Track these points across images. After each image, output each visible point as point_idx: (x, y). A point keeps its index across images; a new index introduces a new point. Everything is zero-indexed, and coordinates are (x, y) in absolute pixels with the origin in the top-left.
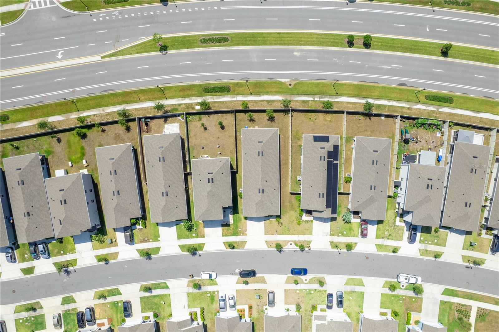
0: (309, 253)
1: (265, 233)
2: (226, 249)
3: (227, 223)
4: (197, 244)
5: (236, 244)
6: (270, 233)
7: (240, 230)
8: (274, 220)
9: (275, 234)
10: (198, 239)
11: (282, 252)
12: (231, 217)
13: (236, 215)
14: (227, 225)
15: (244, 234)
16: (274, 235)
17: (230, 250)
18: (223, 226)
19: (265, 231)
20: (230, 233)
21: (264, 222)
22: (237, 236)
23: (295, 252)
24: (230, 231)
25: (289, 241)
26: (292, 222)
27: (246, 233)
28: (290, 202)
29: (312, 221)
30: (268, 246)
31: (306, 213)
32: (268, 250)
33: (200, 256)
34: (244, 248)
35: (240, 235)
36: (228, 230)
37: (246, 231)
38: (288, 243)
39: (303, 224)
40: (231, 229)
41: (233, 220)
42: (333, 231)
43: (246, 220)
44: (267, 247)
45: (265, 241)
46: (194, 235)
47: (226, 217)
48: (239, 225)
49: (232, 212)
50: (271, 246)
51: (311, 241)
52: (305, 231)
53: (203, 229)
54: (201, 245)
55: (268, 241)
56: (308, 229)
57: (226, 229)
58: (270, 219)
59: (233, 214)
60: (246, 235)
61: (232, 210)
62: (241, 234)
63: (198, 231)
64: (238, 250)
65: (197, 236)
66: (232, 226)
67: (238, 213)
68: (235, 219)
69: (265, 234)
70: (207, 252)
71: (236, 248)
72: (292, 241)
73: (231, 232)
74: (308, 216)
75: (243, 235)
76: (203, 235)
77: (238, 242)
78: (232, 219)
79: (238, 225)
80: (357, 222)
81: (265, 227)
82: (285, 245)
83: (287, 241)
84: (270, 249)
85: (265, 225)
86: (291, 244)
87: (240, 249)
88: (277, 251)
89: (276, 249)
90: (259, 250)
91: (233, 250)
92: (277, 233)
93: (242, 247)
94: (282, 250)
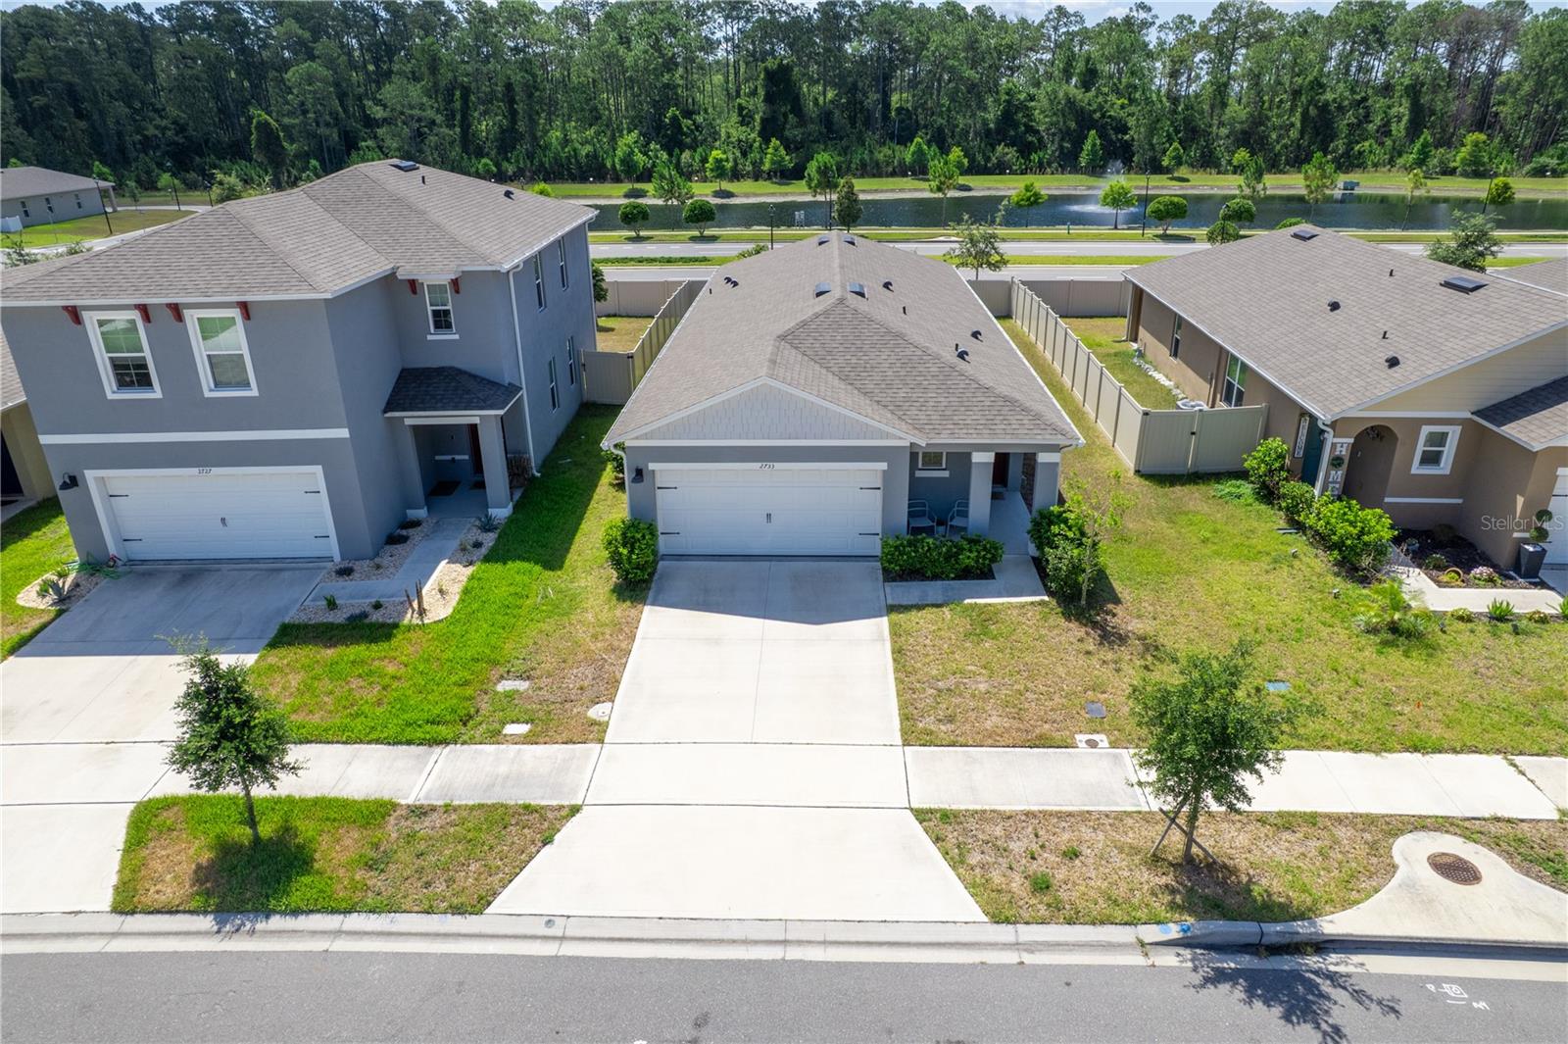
1: (906, 718)
3: (357, 617)
5: (351, 837)
6: (993, 721)
7: (508, 685)
8: (1021, 606)
9: (1081, 738)
11: (1345, 1012)
12: (448, 579)
13: (523, 573)
14: (359, 630)
15: (560, 724)
16: (1067, 743)
17: (184, 935)
18: (290, 636)
19: (905, 704)
20: (343, 701)
21: (884, 622)
22: (436, 741)
24: (358, 683)
25: (1384, 825)
27: (598, 711)
30: (979, 887)
32: (1010, 958)
34: (478, 907)
35: (495, 736)
36: (340, 677)
37: (605, 695)
38: (1378, 850)
40: (392, 667)
43: (644, 603)
44: (965, 907)
45: (922, 815)
47: (389, 576)
48: (527, 642)
49: (484, 550)
50: (1041, 885)
55: (982, 816)
57: (306, 669)
58: (969, 601)
59: (495, 558)
60: (595, 732)
61: (489, 537)
62: (517, 729)
64: (340, 945)
66: (408, 647)
67: (554, 564)
69: (914, 734)
71: (325, 904)
72: (1446, 825)
73: (371, 693)
74: (1467, 582)
75: (529, 739)
77: (420, 812)
78: (457, 588)
79: (510, 645)
81: (904, 668)
82: (1346, 883)
83: (1339, 819)
84: (1031, 947)
85: (898, 652)
86: (1458, 871)
87: (394, 928)
88: (1228, 997)
89: (1187, 953)
90: (794, 954)
91: (248, 925)
92: (1108, 733)
93: (440, 887)
94: (1332, 977)
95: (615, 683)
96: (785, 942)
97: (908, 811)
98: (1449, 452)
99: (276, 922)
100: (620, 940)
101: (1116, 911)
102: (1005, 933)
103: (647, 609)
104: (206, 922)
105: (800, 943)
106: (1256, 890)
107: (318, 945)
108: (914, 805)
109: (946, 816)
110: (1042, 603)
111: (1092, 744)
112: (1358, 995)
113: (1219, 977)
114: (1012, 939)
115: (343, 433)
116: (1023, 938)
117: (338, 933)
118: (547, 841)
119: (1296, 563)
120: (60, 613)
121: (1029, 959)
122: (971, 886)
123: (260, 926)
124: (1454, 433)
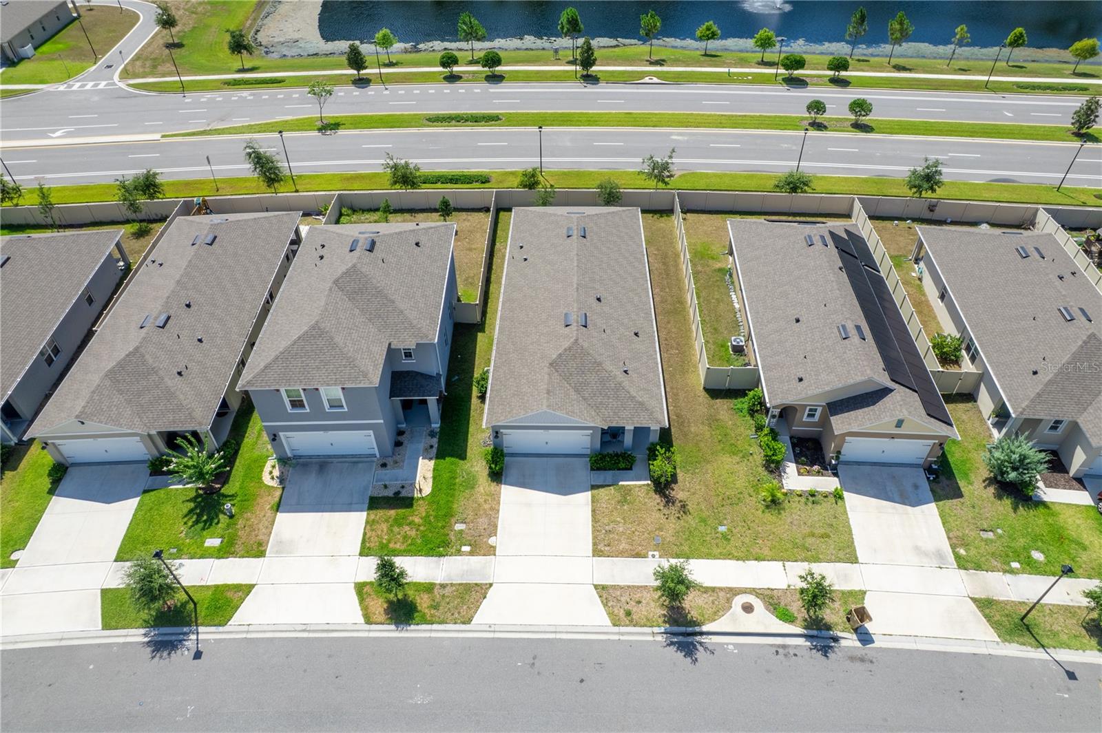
0: (868, 665)
1: (595, 544)
2: (362, 620)
3: (397, 493)
4: (208, 587)
5: (425, 596)
6: (623, 546)
7: (459, 527)
8: (640, 486)
9: (650, 553)
10: (231, 561)
11: (701, 654)
12: (425, 469)
13: (452, 464)
14: (401, 500)
15: (480, 547)
16: (645, 556)
17: (388, 631)
18: (375, 503)
19: (594, 538)
20: (405, 537)
21: (588, 494)
22: (441, 555)
23: (781, 657)
24: (407, 528)
25: (734, 592)
26: (735, 500)
27: (492, 541)
28: (712, 421)
29: (838, 497)
30: (611, 614)
31: (797, 462)
32: (616, 637)
33: (198, 655)
34: (469, 621)
35: (459, 553)
36: (400, 525)
37: (493, 533)
38: (729, 601)
39: (795, 510)
40: (417, 520)
41: (430, 481)
42: (966, 545)
43: (501, 483)
44: (606, 621)
45: (596, 587)
46: (213, 542)
47: (402, 468)
48: (461, 504)
49: (435, 450)
50: (628, 614)
51: (865, 593)
52: (810, 540)
53: (269, 513)
54: (229, 595)
55: (615, 587)
56: (828, 530)
57: (387, 521)
58: (621, 483)
59: (440, 455)
60: (491, 551)
61: (435, 441)
62: (466, 549)
63: (241, 523)
64: (434, 635)
65: (225, 552)
66: (420, 510)
67: (463, 457)
68: (446, 476)
69: (597, 553)
70: (249, 636)
71: (425, 621)
72: (752, 591)
73: (413, 533)
74: (809, 473)
75: (471, 553)
76: (260, 544)
77: (443, 586)
78: (430, 475)
79: (455, 506)
80: (1078, 506)
81: (595, 520)
82: (715, 613)
83: (721, 589)
84: (622, 634)
85: (593, 511)
86: (748, 608)
87: (447, 629)
88: (673, 649)
89: (665, 636)
90: (558, 636)
91: (405, 628)
92: (659, 551)
93: (456, 615)
94: (701, 643)
95: (496, 526)
96: (555, 632)
97: (592, 586)
98: (818, 414)
99: (412, 627)
100: (508, 632)
101: (649, 623)
102: (616, 629)
103: (503, 486)
104: (393, 627)
105: (560, 632)
106: (689, 616)
107: (427, 635)
108: (595, 583)
109: (604, 588)
110: (648, 485)
111: (653, 556)
112: (706, 649)
113: (672, 643)
114: (618, 631)
115: (382, 421)
116: (621, 631)
117: (431, 631)
118: (485, 597)
119: (751, 458)
120: (283, 488)
121: (622, 638)
122: (609, 614)
123: (409, 628)
124: (820, 410)
